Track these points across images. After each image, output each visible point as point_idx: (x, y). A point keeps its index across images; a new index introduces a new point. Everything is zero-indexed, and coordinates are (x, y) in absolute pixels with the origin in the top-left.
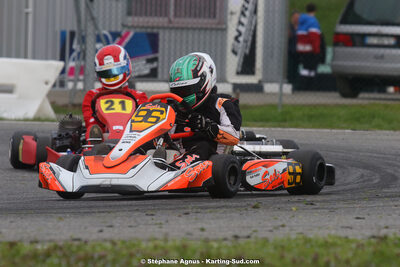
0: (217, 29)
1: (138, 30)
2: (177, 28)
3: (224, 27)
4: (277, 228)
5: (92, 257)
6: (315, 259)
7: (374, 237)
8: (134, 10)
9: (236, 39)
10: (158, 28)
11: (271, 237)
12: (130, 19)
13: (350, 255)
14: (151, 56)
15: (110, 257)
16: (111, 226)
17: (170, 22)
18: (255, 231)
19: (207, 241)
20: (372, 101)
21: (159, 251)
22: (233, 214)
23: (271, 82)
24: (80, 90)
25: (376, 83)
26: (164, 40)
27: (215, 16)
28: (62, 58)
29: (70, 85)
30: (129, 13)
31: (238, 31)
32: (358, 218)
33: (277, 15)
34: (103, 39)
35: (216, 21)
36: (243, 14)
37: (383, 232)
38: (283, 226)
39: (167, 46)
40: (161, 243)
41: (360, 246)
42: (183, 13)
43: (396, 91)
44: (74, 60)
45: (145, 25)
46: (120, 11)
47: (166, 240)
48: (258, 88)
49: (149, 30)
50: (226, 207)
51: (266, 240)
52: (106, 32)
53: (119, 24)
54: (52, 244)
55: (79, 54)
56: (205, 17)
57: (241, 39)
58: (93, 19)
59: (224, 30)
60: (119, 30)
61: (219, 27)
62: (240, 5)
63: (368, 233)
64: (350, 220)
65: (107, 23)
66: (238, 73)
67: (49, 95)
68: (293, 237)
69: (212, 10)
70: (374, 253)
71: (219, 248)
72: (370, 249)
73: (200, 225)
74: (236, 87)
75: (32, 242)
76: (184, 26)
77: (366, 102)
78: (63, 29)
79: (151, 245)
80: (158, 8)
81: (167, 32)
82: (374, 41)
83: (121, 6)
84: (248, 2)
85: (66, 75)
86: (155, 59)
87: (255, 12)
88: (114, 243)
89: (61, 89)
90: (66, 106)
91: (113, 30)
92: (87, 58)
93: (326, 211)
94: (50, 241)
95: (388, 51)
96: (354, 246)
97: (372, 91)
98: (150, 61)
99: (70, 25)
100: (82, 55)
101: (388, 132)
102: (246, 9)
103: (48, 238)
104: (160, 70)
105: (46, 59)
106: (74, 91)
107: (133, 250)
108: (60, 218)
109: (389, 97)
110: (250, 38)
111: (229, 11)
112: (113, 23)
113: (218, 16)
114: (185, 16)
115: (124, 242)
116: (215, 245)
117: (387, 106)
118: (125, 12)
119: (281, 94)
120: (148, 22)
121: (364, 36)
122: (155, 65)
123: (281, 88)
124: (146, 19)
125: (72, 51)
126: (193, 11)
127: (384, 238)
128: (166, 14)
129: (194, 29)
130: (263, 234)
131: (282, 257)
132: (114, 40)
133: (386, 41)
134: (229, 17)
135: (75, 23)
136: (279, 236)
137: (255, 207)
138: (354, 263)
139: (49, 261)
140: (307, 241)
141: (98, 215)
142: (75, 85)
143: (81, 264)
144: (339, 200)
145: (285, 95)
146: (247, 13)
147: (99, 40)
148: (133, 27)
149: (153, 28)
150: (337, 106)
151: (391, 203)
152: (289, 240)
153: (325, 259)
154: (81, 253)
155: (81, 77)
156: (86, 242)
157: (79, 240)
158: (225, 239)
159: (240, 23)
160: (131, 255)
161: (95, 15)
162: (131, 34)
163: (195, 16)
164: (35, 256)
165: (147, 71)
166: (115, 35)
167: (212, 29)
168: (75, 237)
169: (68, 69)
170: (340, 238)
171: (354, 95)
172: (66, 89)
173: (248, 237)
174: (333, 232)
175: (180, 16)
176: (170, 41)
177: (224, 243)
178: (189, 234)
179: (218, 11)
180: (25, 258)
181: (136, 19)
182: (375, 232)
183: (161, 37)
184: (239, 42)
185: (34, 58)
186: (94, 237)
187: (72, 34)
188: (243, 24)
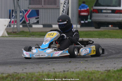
0: (57, 9)
1: (33, 9)
2: (45, 8)
3: (59, 8)
4: (76, 68)
5: (20, 78)
6: (88, 77)
7: (106, 70)
8: (31, 3)
9: (63, 11)
10: (39, 8)
11: (75, 71)
12: (30, 6)
13: (99, 76)
14: (37, 17)
15: (26, 78)
16: (26, 69)
17: (42, 7)
18: (70, 69)
19: (55, 72)
20: (104, 30)
21: (41, 76)
22: (63, 64)
23: (74, 24)
24: (16, 28)
25: (105, 24)
26: (41, 12)
27: (56, 5)
28: (10, 18)
29: (12, 26)
30: (30, 4)
31: (63, 9)
32: (101, 65)
33: (75, 4)
35: (57, 6)
36: (65, 4)
37: (109, 69)
38: (79, 68)
39: (42, 14)
40: (42, 73)
41: (102, 73)
42: (46, 4)
43: (112, 26)
44: (13, 18)
45: (35, 8)
46: (27, 3)
47: (43, 72)
49: (36, 9)
50: (61, 62)
51: (73, 72)
52: (23, 10)
53: (27, 7)
54: (8, 74)
55: (15, 17)
56: (53, 5)
57: (64, 11)
58: (19, 6)
59: (59, 9)
60: (27, 9)
61: (57, 8)
62: (64, 1)
63: (104, 69)
64: (99, 65)
65: (23, 7)
67: (6, 29)
68: (82, 71)
69: (55, 3)
70: (106, 75)
71: (59, 75)
73: (53, 68)
75: (2, 74)
76: (47, 8)
77: (103, 30)
78: (10, 9)
79: (38, 74)
80: (39, 3)
81: (42, 9)
82: (105, 11)
83: (28, 2)
85: (11, 23)
86: (38, 18)
87: (68, 3)
88: (27, 74)
89: (10, 27)
90: (11, 32)
91: (25, 9)
92: (17, 18)
93: (92, 63)
94: (7, 73)
95: (109, 14)
96: (100, 73)
97: (104, 27)
98: (36, 18)
99: (12, 8)
100: (16, 17)
101: (109, 39)
102: (66, 2)
103: (6, 72)
104: (40, 21)
105: (5, 18)
106: (14, 28)
107: (33, 76)
108: (10, 66)
109: (110, 28)
110: (67, 11)
111: (60, 3)
112: (25, 7)
113: (57, 4)
114: (47, 5)
115: (30, 73)
116: (58, 74)
117: (109, 31)
118: (29, 4)
120: (36, 7)
121: (101, 10)
122: (38, 19)
123: (77, 26)
124: (35, 6)
125: (13, 16)
126: (49, 3)
127: (109, 71)
128: (41, 4)
129: (50, 9)
130: (72, 70)
131: (78, 77)
132: (25, 12)
133: (108, 11)
134: (60, 5)
135: (13, 7)
136: (77, 70)
137: (69, 62)
138: (100, 79)
139: (7, 79)
140: (86, 72)
141: (22, 65)
142: (14, 26)
144: (95, 60)
145: (78, 28)
146: (66, 3)
147: (21, 12)
148: (32, 8)
149: (37, 8)
150: (94, 31)
151: (111, 60)
152: (80, 72)
153: (91, 77)
154: (17, 77)
155: (16, 24)
156: (18, 73)
157: (16, 73)
158: (61, 72)
159: (64, 7)
160: (32, 77)
162: (31, 10)
163: (50, 5)
164: (3, 78)
165: (36, 22)
166: (26, 11)
167: (55, 9)
169: (11, 21)
170: (96, 71)
171: (99, 28)
172: (11, 27)
173: (68, 71)
174: (94, 69)
175: (45, 5)
176: (42, 12)
177: (61, 73)
178: (50, 70)
179: (57, 3)
181: (32, 6)
182: (106, 69)
183: (40, 11)
184: (64, 12)
185: (1, 18)
186: (21, 72)
187: (13, 11)
188: (65, 7)
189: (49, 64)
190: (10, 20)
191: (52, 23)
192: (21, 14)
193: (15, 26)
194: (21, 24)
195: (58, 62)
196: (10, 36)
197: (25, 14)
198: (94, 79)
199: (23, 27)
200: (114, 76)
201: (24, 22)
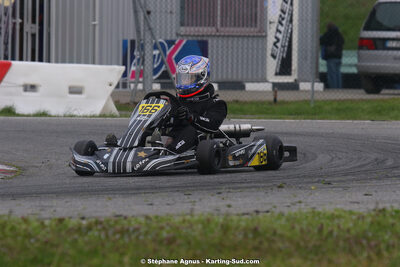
0: (257, 36)
1: (190, 38)
2: (223, 36)
3: (264, 34)
4: (293, 204)
5: (128, 230)
6: (321, 229)
9: (275, 44)
10: (208, 36)
11: (286, 211)
12: (182, 28)
13: (351, 225)
15: (143, 230)
16: (151, 204)
17: (217, 31)
18: (274, 207)
19: (228, 215)
23: (305, 81)
24: (140, 90)
26: (212, 46)
27: (256, 26)
28: (124, 63)
29: (132, 85)
30: (182, 24)
31: (276, 38)
32: (366, 195)
34: (159, 46)
35: (257, 29)
36: (280, 23)
37: (381, 206)
38: (300, 202)
41: (361, 217)
42: (228, 23)
44: (135, 65)
45: (196, 34)
46: (174, 22)
48: (294, 86)
49: (199, 38)
50: (256, 187)
51: (282, 214)
52: (161, 40)
53: (174, 31)
54: (94, 220)
55: (139, 60)
56: (247, 26)
57: (279, 45)
58: (150, 29)
59: (266, 36)
60: (174, 37)
61: (260, 34)
62: (277, 16)
65: (163, 33)
66: (276, 74)
67: (112, 95)
68: (306, 211)
69: (253, 20)
70: (372, 223)
71: (238, 221)
72: (369, 220)
73: (228, 202)
74: (275, 85)
75: (81, 218)
78: (125, 38)
79: (181, 219)
81: (215, 39)
82: (393, 44)
83: (175, 18)
84: (284, 13)
85: (129, 78)
87: (291, 21)
88: (147, 217)
89: (124, 90)
90: (128, 104)
91: (168, 38)
92: (145, 63)
93: (341, 189)
96: (354, 217)
99: (131, 35)
100: (141, 60)
102: (283, 19)
103: (94, 215)
105: (111, 64)
106: (135, 91)
107: (164, 224)
110: (287, 43)
111: (268, 21)
112: (168, 33)
113: (258, 25)
114: (230, 26)
115: (157, 217)
116: (235, 218)
118: (179, 23)
119: (313, 92)
120: (198, 31)
121: (384, 40)
123: (313, 86)
124: (196, 29)
125: (133, 57)
128: (214, 25)
130: (281, 209)
131: (293, 228)
132: (169, 47)
134: (268, 26)
135: (135, 33)
136: (294, 210)
137: (280, 187)
138: (353, 232)
139: (90, 234)
140: (316, 214)
142: (136, 86)
143: (118, 236)
145: (316, 92)
146: (284, 22)
147: (155, 47)
148: (187, 36)
149: (203, 36)
150: (363, 100)
152: (301, 213)
153: (330, 229)
154: (118, 227)
155: (141, 80)
156: (126, 218)
158: (246, 214)
159: (278, 31)
160: (162, 228)
161: (152, 26)
162: (184, 42)
163: (239, 26)
164: (79, 230)
166: (171, 43)
167: (254, 36)
168: (118, 213)
169: (129, 73)
170: (345, 211)
172: (128, 89)
173: (268, 212)
174: (338, 206)
175: (225, 26)
177: (245, 217)
179: (258, 20)
180: (70, 231)
181: (188, 29)
183: (210, 44)
184: (277, 47)
185: (101, 63)
187: (133, 42)
188: (280, 32)
189: (219, 193)
190: (123, 68)
191: (245, 77)
192: (156, 52)
193: (140, 86)
194: (155, 81)
195: (247, 187)
196: (124, 113)
197: (168, 53)
198: (335, 233)
199: (162, 87)
200: (393, 225)
201: (165, 75)
